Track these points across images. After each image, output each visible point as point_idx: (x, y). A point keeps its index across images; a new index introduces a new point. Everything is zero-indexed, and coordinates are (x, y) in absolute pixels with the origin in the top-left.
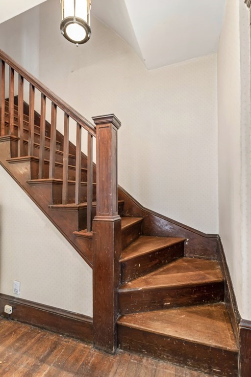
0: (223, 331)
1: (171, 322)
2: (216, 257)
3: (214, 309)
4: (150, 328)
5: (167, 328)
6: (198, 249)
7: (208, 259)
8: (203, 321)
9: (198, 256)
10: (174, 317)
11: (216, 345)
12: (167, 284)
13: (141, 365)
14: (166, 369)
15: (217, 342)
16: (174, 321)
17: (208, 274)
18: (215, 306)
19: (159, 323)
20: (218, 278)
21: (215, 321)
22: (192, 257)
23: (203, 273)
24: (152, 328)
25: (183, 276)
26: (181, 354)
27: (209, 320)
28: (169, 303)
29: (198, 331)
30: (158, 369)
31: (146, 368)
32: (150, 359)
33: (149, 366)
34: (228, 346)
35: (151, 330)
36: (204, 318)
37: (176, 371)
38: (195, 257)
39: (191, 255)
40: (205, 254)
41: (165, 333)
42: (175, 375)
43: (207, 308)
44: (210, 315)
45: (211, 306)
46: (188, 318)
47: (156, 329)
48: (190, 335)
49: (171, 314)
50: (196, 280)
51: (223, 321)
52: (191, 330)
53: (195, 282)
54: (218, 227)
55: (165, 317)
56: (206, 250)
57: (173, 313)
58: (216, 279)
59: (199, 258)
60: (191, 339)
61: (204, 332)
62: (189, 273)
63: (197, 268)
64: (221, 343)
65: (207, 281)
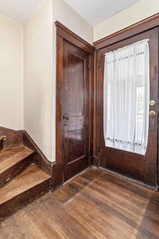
0: (41, 174)
1: (16, 187)
2: (22, 143)
3: (31, 168)
4: (6, 198)
5: (17, 191)
6: (12, 141)
7: (18, 145)
8: (31, 176)
9: (12, 145)
10: (16, 184)
11: (43, 180)
12: (8, 166)
13: (3, 228)
14: (19, 215)
15: (43, 179)
16: (17, 185)
17: (25, 152)
18: (31, 167)
19: (10, 193)
20: (31, 152)
21: (36, 173)
22: (8, 147)
23: (22, 153)
24: (8, 198)
25: (13, 158)
26: (26, 199)
27: (33, 174)
28: (9, 179)
29: (33, 181)
30: (15, 219)
31: (7, 226)
32: (6, 220)
33: (8, 224)
34: (47, 178)
35: (8, 199)
36: (31, 174)
37: (25, 210)
38: (10, 147)
39: (8, 146)
40: (16, 143)
41: (18, 194)
42: (26, 213)
43: (28, 170)
44: (32, 172)
45: (29, 168)
46: (23, 179)
47: (11, 196)
48: (31, 185)
49: (13, 184)
50: (22, 157)
51: (38, 170)
52: (29, 183)
53: (23, 158)
54: (23, 125)
55: (11, 187)
56: (17, 140)
57: (13, 183)
58: (31, 153)
59: (13, 146)
60: (32, 186)
61: (35, 180)
62: (15, 155)
63: (17, 152)
64: (44, 179)
65: (27, 155)
